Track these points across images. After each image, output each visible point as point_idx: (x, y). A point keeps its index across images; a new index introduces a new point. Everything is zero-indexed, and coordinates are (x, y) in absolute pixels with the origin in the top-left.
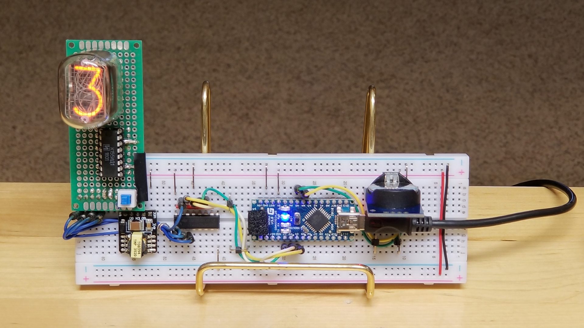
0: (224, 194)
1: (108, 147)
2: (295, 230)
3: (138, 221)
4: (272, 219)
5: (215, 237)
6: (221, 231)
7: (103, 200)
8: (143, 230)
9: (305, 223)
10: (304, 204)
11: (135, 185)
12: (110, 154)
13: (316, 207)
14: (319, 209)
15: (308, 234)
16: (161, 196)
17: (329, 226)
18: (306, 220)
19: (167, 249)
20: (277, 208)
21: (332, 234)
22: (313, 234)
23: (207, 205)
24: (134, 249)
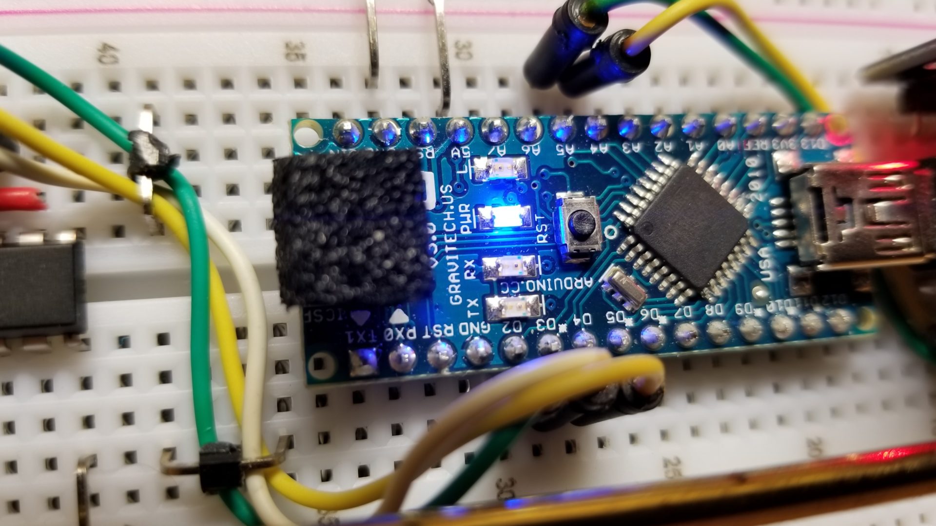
2: (567, 293)
5: (66, 402)
6: (100, 356)
9: (621, 250)
10: (604, 141)
14: (690, 165)
15: (646, 314)
17: (750, 260)
18: (625, 232)
21: (771, 307)
22: (670, 315)
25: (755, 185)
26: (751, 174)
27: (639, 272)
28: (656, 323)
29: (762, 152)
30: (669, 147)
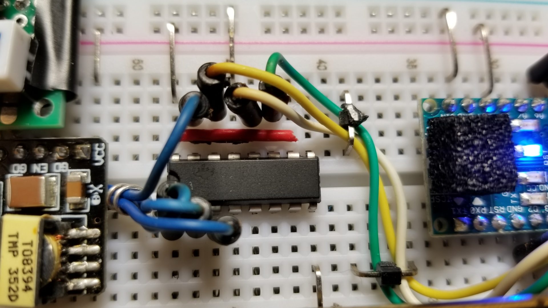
3: (42, 176)
5: (303, 238)
6: (322, 215)
8: (57, 209)
19: (146, 285)
24: (10, 271)
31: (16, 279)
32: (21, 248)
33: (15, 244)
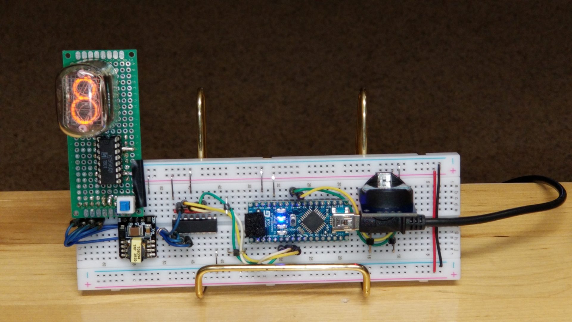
0: (221, 197)
1: (107, 155)
2: (291, 231)
3: (137, 226)
4: (268, 222)
5: (214, 241)
6: (219, 234)
7: (102, 207)
8: (143, 235)
9: (301, 224)
10: (300, 206)
11: (133, 191)
12: (108, 162)
13: (311, 208)
14: (314, 211)
15: (304, 235)
16: (159, 202)
17: (324, 227)
18: (302, 222)
19: (166, 254)
20: (273, 211)
21: (328, 235)
22: (308, 235)
23: (204, 209)
24: (134, 254)
25: (327, 214)
26: (327, 212)
27: (304, 228)
28: (306, 237)
29: (330, 208)
30: (312, 207)
31: (136, 256)
32: (137, 248)
33: (135, 248)
